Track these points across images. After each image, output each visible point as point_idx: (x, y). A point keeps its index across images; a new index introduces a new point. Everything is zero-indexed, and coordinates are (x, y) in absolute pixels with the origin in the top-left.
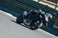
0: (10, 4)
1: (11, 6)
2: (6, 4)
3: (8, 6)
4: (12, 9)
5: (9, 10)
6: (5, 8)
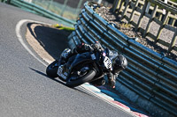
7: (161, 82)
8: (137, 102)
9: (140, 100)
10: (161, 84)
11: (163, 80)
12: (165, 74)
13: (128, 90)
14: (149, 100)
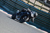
0: (47, 23)
1: (47, 25)
2: (44, 23)
3: (45, 25)
4: (49, 28)
5: (46, 29)
6: (43, 27)
7: (16, 6)
8: (9, 11)
9: (10, 11)
10: (16, 7)
11: (17, 6)
12: (17, 4)
13: (7, 8)
14: (13, 11)
